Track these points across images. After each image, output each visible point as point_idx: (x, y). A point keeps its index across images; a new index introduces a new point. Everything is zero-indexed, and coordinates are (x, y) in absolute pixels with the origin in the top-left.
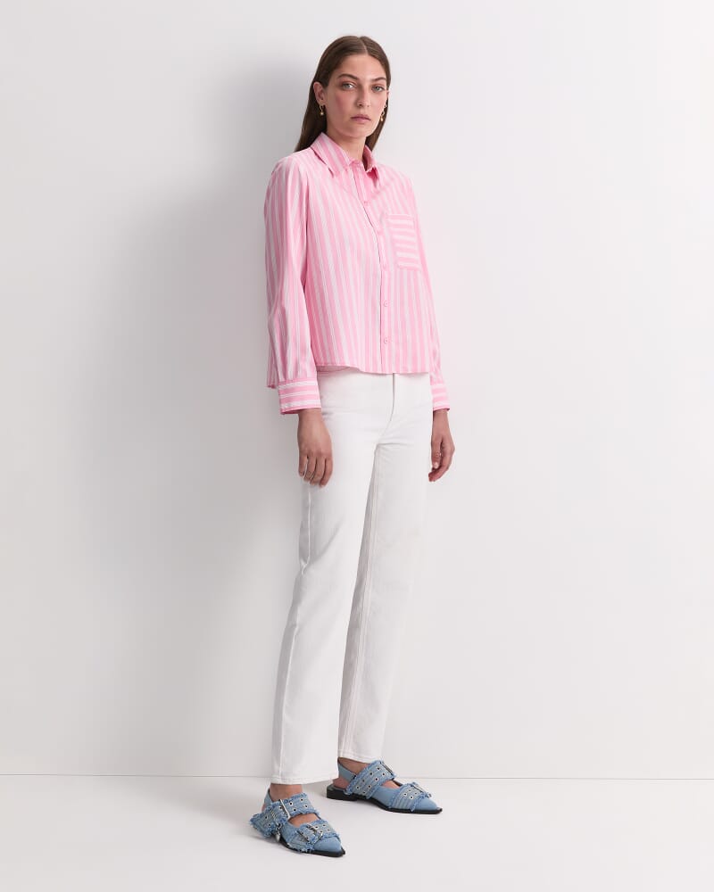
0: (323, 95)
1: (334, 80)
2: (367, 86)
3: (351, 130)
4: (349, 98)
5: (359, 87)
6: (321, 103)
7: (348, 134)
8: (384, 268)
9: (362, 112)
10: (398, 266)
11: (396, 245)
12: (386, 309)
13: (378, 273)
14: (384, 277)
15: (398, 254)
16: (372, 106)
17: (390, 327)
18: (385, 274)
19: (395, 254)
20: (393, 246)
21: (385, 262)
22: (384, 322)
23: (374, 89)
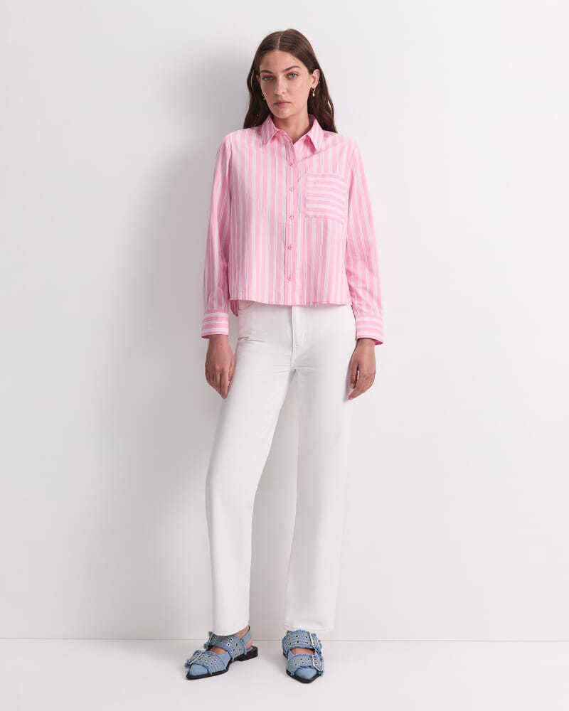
8: (290, 217)
9: (279, 99)
10: (307, 216)
11: (308, 198)
12: (291, 252)
13: (284, 222)
14: (289, 225)
15: (308, 206)
16: (289, 91)
17: (294, 266)
18: (291, 223)
19: (305, 206)
20: (305, 199)
21: (291, 213)
22: (288, 262)
23: (290, 77)
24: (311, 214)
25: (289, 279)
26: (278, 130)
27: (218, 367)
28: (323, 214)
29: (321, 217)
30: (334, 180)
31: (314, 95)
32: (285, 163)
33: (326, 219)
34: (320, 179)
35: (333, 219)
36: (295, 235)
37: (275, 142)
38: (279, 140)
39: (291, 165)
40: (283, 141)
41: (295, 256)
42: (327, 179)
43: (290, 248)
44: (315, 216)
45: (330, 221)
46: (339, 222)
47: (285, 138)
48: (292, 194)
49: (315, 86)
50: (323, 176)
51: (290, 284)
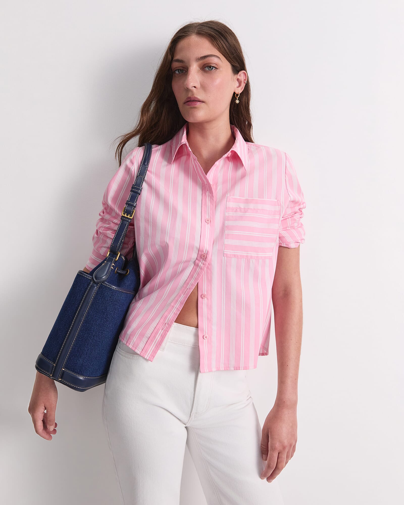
9: (190, 95)
10: (224, 255)
11: (227, 232)
15: (227, 242)
16: (204, 87)
23: (207, 69)
25: (205, 337)
29: (242, 257)
30: (260, 206)
31: (237, 102)
33: (248, 260)
43: (203, 297)
44: (235, 256)
49: (239, 91)
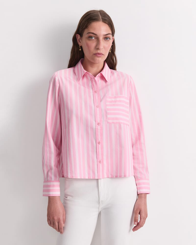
0: (81, 41)
1: (85, 35)
2: (101, 38)
3: (93, 59)
4: (93, 44)
5: (97, 39)
6: (80, 44)
7: (92, 61)
8: (98, 124)
9: (99, 52)
10: (108, 122)
11: (108, 112)
12: (100, 146)
13: (94, 127)
14: (98, 129)
15: (109, 116)
17: (102, 154)
18: (99, 128)
19: (107, 116)
20: (106, 113)
21: (99, 121)
22: (99, 152)
24: (110, 121)
25: (100, 162)
26: (86, 71)
27: (56, 218)
28: (118, 121)
29: (117, 123)
31: (110, 51)
32: (91, 91)
33: (120, 124)
34: (113, 100)
35: (124, 124)
36: (102, 135)
37: (85, 79)
38: (87, 77)
39: (95, 92)
40: (89, 78)
41: (102, 148)
42: (118, 99)
43: (99, 143)
44: (113, 123)
45: (122, 125)
46: (127, 125)
47: (90, 76)
48: (98, 109)
50: (115, 97)
51: (101, 165)
